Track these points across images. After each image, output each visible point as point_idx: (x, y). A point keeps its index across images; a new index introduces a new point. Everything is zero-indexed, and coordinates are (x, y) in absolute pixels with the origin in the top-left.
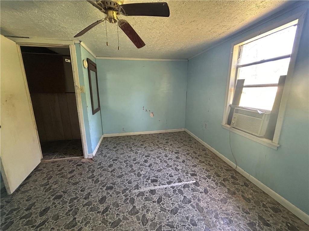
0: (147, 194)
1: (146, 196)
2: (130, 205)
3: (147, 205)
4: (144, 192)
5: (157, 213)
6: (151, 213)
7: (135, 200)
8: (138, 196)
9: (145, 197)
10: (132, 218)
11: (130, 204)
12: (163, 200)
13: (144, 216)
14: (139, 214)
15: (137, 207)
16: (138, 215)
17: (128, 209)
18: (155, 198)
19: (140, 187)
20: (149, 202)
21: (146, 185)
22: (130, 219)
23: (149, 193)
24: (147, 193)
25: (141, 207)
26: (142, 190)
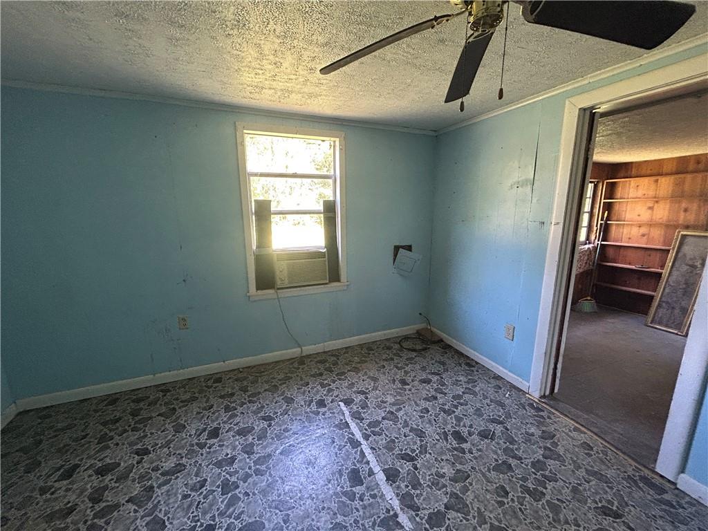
0: (403, 487)
1: (410, 487)
2: (449, 519)
3: (429, 479)
4: (398, 495)
5: (436, 458)
6: (442, 469)
7: (431, 511)
8: (418, 509)
9: (413, 488)
10: (471, 502)
11: (447, 522)
12: (404, 452)
13: (454, 480)
14: (455, 491)
15: (446, 501)
16: (458, 492)
17: (461, 521)
18: (405, 468)
19: (388, 511)
20: (420, 477)
21: (374, 496)
22: (476, 505)
23: (397, 483)
24: (398, 487)
25: (439, 490)
26: (396, 503)
